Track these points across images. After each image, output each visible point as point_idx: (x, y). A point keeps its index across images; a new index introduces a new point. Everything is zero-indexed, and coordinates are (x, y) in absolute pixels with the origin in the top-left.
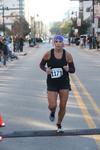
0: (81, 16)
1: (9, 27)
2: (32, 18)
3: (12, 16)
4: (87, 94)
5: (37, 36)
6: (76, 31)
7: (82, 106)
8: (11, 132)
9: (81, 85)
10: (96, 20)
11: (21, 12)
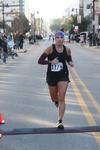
0: (81, 13)
1: (9, 24)
2: (32, 15)
3: (12, 12)
5: (37, 33)
6: (77, 28)
8: (11, 129)
9: (81, 83)
10: (97, 18)
11: (21, 9)
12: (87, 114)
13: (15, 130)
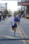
1: (3, 12)
2: (9, 10)
3: (4, 9)
4: (22, 29)
5: (10, 14)
7: (20, 32)
8: (2, 39)
9: (21, 27)
10: (25, 11)
12: (22, 35)
13: (3, 39)
